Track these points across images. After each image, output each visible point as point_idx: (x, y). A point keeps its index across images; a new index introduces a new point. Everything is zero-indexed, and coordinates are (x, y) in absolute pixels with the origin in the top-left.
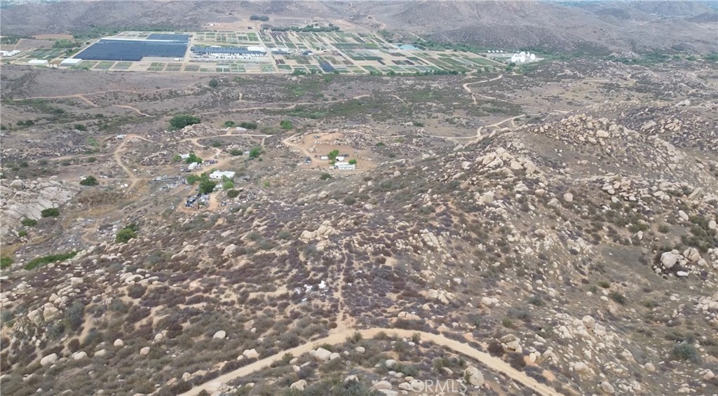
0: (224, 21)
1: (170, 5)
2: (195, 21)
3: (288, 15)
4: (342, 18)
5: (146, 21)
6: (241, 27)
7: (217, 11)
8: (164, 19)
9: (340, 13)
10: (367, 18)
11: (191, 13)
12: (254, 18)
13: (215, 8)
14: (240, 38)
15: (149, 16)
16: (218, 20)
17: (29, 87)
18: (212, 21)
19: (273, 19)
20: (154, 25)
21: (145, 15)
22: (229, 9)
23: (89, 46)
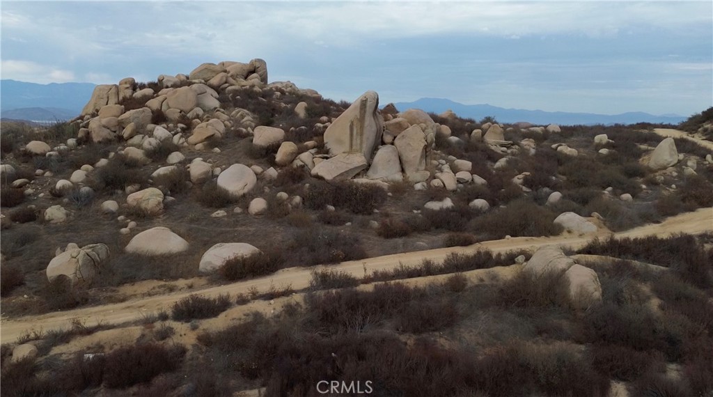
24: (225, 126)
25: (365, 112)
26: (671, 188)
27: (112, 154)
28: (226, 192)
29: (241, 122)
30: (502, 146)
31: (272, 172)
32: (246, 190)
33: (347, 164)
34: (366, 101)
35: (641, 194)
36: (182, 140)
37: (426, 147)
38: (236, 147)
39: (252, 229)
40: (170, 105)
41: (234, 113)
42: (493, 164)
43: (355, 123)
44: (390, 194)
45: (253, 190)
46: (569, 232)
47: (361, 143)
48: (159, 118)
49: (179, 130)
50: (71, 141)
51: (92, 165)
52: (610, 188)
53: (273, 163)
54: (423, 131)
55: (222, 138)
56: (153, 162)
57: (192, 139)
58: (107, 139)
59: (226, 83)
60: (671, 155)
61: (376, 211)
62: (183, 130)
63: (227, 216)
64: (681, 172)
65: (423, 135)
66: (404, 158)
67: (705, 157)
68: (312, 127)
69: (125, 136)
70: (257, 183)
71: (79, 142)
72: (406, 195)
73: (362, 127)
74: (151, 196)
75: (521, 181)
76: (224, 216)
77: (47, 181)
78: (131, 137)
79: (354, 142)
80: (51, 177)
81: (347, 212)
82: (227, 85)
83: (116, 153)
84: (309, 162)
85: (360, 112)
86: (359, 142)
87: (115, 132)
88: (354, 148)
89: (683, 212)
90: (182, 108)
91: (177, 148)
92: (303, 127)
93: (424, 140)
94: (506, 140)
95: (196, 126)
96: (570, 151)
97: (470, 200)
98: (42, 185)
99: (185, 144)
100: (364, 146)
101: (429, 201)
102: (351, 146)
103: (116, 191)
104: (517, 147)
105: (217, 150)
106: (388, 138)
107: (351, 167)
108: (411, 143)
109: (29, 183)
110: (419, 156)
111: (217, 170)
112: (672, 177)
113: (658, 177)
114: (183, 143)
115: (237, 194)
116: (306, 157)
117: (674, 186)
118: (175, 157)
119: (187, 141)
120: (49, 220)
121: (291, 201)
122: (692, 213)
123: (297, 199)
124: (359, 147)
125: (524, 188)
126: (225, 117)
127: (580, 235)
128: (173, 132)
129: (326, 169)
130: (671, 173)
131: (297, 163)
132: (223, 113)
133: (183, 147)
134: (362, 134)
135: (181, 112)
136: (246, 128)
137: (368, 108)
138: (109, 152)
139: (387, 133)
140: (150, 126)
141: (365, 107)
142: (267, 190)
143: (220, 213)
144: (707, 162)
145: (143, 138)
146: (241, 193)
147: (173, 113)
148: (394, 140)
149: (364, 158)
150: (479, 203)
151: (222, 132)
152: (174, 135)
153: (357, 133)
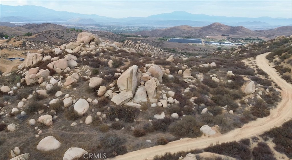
0: (211, 36)
1: (191, 31)
2: (201, 35)
3: (237, 35)
4: (262, 36)
5: (183, 35)
6: (219, 38)
7: (208, 33)
8: (189, 35)
9: (260, 35)
10: (274, 36)
11: (199, 33)
12: (223, 35)
13: (207, 32)
14: (220, 40)
15: (184, 34)
16: (209, 35)
17: (162, 45)
18: (207, 36)
19: (230, 36)
20: (186, 36)
21: (183, 33)
22: (212, 32)
23: (169, 40)
24: (79, 75)
25: (132, 75)
26: (250, 106)
27: (34, 92)
28: (77, 113)
29: (86, 72)
30: (190, 79)
31: (96, 101)
32: (84, 112)
33: (125, 96)
34: (133, 71)
35: (238, 109)
36: (62, 84)
37: (156, 88)
38: (83, 86)
39: (86, 133)
40: (57, 66)
41: (82, 68)
42: (184, 90)
43: (129, 79)
44: (141, 110)
45: (87, 111)
46: (205, 135)
47: (131, 87)
48: (53, 73)
49: (60, 79)
50: (18, 84)
51: (26, 98)
52: (226, 106)
53: (96, 96)
54: (156, 81)
55: (78, 82)
56: (50, 96)
57: (65, 83)
58: (32, 83)
59: (81, 50)
60: (253, 89)
61: (135, 120)
62: (62, 79)
63: (77, 125)
64: (255, 97)
65: (155, 83)
66: (148, 92)
67: (266, 89)
68: (113, 75)
69: (39, 82)
70: (90, 107)
71: (21, 85)
72: (147, 110)
73: (131, 81)
74: (48, 118)
75: (193, 100)
76: (75, 125)
77: (9, 108)
78: (41, 83)
79: (128, 86)
80: (10, 105)
81: (123, 121)
82: (81, 51)
83: (35, 91)
84: (110, 95)
85: (131, 75)
86: (130, 86)
87: (35, 80)
88: (129, 88)
89: (251, 121)
90: (62, 68)
91: (59, 89)
92: (110, 75)
93: (156, 85)
94: (192, 76)
95: (67, 77)
96: (217, 80)
97: (171, 114)
98: (7, 109)
99: (63, 86)
100: (132, 88)
101: (156, 114)
102: (127, 87)
103: (35, 112)
104: (195, 79)
105: (75, 89)
106: (142, 83)
107: (126, 98)
108: (151, 86)
109: (2, 109)
110: (154, 91)
111: (74, 101)
112: (252, 99)
113: (245, 100)
114: (62, 85)
115: (81, 114)
116: (109, 92)
117: (251, 105)
118: (59, 94)
119: (63, 84)
120: (9, 130)
121: (102, 116)
122: (255, 121)
123: (104, 116)
124: (130, 88)
125: (194, 104)
126: (79, 71)
127: (209, 137)
128: (58, 80)
129: (117, 99)
130: (251, 97)
131: (106, 95)
132: (78, 69)
133: (62, 87)
134: (131, 84)
135: (61, 70)
136: (87, 76)
137: (133, 74)
138: (33, 91)
139: (142, 81)
140: (49, 77)
141: (132, 73)
142: (93, 110)
143: (74, 124)
144: (266, 92)
145: (46, 83)
146: (83, 113)
147: (58, 70)
148: (144, 83)
149: (132, 93)
150: (175, 115)
151: (77, 79)
152: (58, 81)
153: (130, 83)
